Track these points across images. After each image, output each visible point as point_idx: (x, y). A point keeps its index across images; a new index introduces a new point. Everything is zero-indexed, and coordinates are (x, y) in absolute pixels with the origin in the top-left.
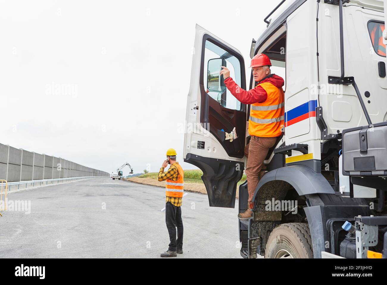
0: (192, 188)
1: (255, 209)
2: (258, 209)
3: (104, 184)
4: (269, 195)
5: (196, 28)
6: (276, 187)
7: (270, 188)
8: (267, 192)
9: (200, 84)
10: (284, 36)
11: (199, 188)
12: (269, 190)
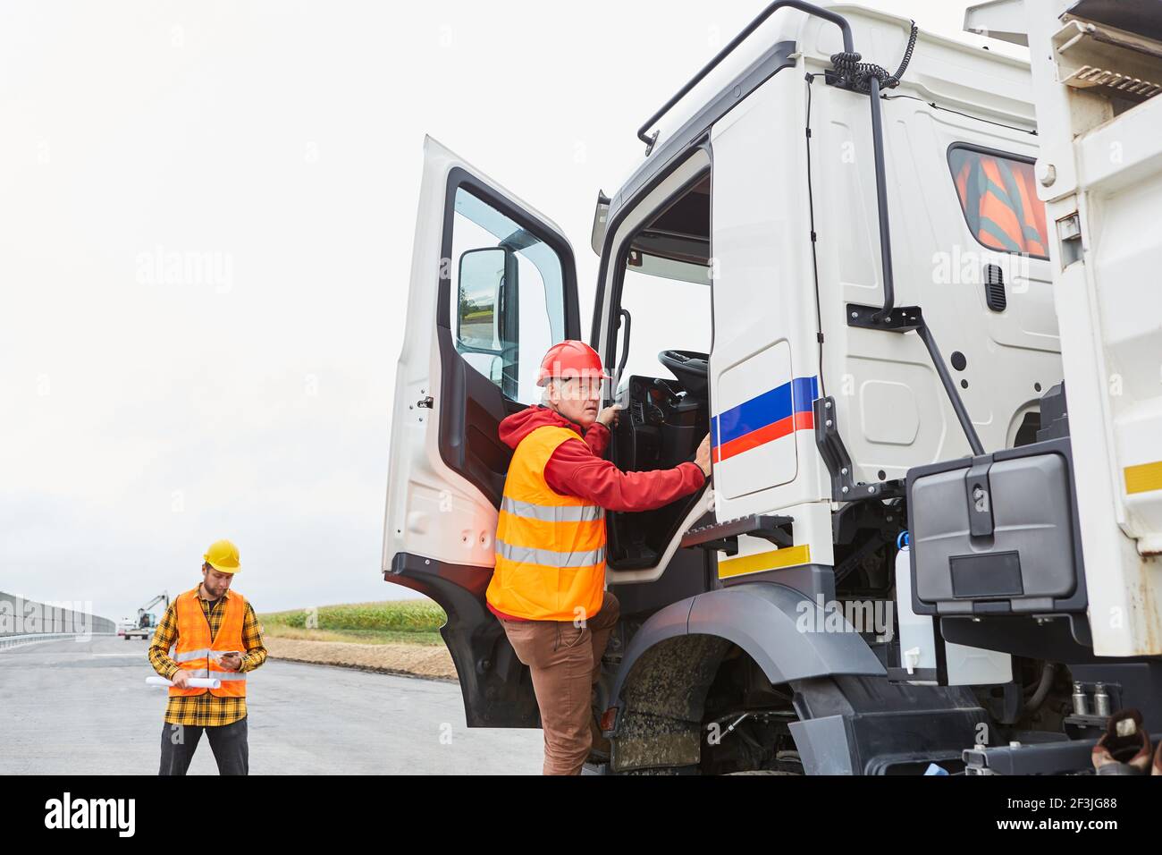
0: (384, 659)
1: (618, 731)
2: (627, 728)
3: (93, 656)
4: (660, 683)
5: (425, 147)
6: (683, 655)
7: (664, 660)
8: (655, 673)
9: (438, 324)
10: (704, 179)
11: (409, 660)
12: (661, 667)
